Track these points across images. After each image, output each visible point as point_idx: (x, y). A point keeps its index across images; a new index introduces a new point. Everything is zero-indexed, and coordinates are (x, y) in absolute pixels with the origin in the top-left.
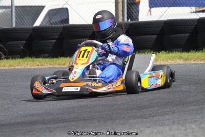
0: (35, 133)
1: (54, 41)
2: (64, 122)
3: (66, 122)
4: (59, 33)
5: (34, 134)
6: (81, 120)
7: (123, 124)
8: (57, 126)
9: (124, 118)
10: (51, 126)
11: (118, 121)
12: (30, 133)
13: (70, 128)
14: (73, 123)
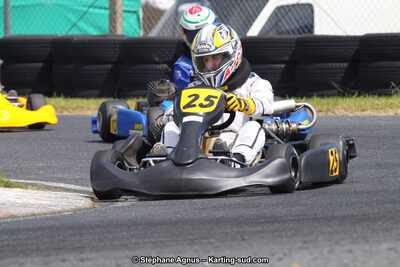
0: (213, 240)
1: (282, 66)
2: (273, 222)
3: (278, 222)
4: (290, 52)
5: (211, 243)
6: (308, 219)
7: (387, 231)
8: (260, 229)
9: (393, 218)
10: (248, 229)
11: (380, 223)
12: (204, 241)
13: (283, 233)
14: (291, 225)
